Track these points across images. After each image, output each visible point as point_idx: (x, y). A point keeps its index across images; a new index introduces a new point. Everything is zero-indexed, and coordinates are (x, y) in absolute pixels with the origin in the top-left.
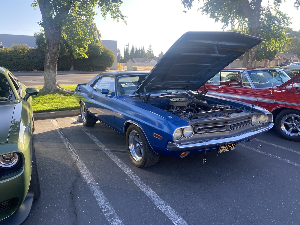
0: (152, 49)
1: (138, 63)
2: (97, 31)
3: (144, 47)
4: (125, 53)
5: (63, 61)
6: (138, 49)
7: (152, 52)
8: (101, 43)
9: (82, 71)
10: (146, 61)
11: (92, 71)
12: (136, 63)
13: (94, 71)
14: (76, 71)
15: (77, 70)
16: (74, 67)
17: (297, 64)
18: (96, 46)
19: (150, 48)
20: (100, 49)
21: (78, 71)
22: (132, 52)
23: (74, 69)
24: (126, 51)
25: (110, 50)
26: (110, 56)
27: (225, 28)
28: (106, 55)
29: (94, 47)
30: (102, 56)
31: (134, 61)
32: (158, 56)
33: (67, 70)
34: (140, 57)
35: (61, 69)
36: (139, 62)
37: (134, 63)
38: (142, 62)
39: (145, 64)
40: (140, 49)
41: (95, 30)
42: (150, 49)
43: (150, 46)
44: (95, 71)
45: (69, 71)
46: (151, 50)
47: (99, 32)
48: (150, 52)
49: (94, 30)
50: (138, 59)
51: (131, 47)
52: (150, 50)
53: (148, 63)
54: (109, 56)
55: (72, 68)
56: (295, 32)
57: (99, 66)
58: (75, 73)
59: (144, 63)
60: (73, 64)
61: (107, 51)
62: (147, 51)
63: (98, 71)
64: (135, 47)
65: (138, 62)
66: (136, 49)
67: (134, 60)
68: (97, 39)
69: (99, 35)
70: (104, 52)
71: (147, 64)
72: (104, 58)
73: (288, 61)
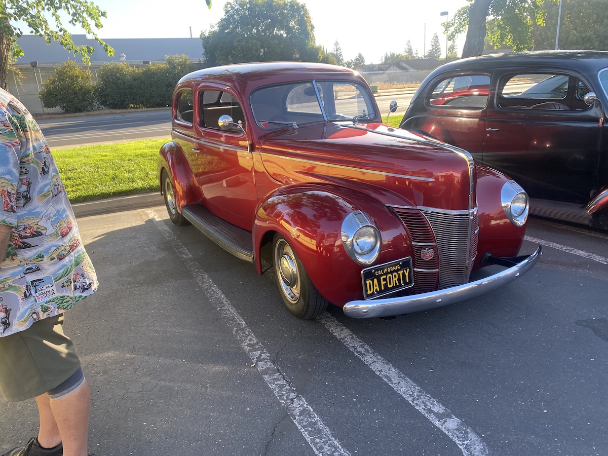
0: (340, 49)
7: (341, 55)
42: (337, 50)
43: (337, 44)
46: (338, 52)
52: (335, 53)
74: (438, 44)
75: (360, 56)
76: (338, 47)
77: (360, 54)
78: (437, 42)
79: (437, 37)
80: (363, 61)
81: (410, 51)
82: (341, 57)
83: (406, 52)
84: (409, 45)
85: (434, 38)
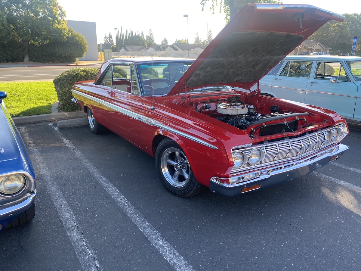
0: (152, 34)
2: (59, 7)
3: (142, 32)
4: (117, 39)
5: (11, 49)
6: (134, 34)
7: (153, 38)
8: (66, 24)
9: (42, 62)
10: (143, 50)
11: (57, 63)
12: (130, 52)
13: (59, 62)
14: (32, 62)
15: (34, 61)
16: (29, 57)
17: (317, 54)
18: (57, 28)
20: (64, 32)
21: (35, 63)
22: (126, 39)
23: (30, 60)
24: (119, 36)
25: (80, 34)
26: (80, 43)
27: (205, 2)
28: (73, 41)
29: (54, 29)
30: (67, 42)
31: (128, 50)
32: (160, 44)
33: (20, 62)
34: (137, 45)
35: (9, 60)
36: (134, 51)
37: (127, 52)
38: (137, 51)
39: (141, 53)
40: (136, 34)
41: (56, 6)
42: (151, 35)
43: (150, 31)
44: (61, 62)
45: (21, 63)
46: (151, 36)
47: (62, 9)
48: (150, 39)
49: (54, 6)
50: (133, 47)
51: (124, 32)
53: (145, 52)
54: (78, 42)
55: (27, 58)
57: (64, 56)
58: (29, 65)
59: (139, 52)
60: (27, 53)
61: (75, 36)
62: (147, 36)
63: (65, 62)
64: (129, 32)
65: (132, 51)
66: (132, 34)
67: (127, 48)
68: (60, 18)
69: (63, 14)
70: (71, 37)
71: (143, 54)
72: (71, 45)
73: (309, 50)
74: (211, 36)
75: (165, 39)
76: (151, 33)
77: (165, 38)
78: (211, 34)
79: (211, 32)
80: (167, 43)
81: (197, 39)
82: (153, 39)
83: (196, 39)
84: (197, 35)
85: (209, 32)
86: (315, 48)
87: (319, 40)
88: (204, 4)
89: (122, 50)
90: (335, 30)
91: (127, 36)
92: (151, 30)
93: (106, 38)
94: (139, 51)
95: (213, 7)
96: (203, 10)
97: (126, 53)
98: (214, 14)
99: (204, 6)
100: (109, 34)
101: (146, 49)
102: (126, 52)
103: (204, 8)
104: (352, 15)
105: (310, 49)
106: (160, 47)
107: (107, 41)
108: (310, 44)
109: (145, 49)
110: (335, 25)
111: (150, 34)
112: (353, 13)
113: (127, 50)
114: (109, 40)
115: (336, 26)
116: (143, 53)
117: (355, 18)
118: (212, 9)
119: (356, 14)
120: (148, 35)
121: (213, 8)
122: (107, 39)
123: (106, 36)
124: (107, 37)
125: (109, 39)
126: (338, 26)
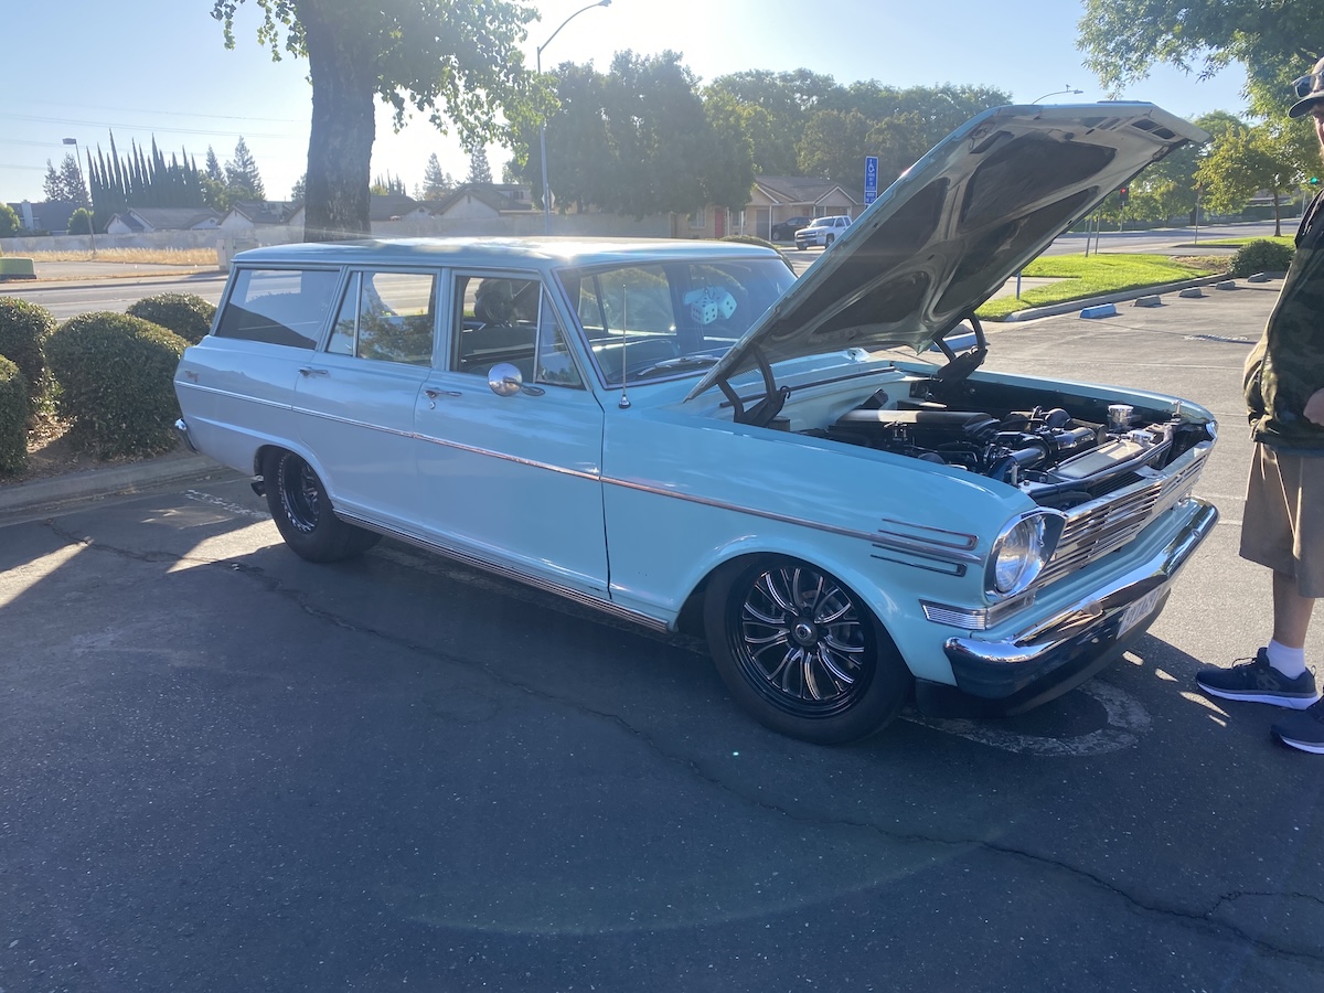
0: (252, 163)
1: (156, 235)
6: (168, 162)
7: (256, 176)
10: (207, 223)
12: (149, 235)
19: (242, 156)
22: (136, 180)
24: (103, 171)
27: (234, 7)
31: (138, 225)
36: (167, 229)
37: (136, 235)
38: (182, 228)
39: (195, 238)
40: (180, 162)
42: (245, 164)
43: (242, 148)
46: (248, 170)
48: (244, 180)
50: (165, 212)
52: (242, 169)
53: (209, 233)
56: (840, 91)
59: (188, 234)
62: (228, 170)
64: (148, 154)
65: (159, 229)
66: (159, 160)
67: (136, 217)
71: (201, 239)
73: (804, 210)
76: (247, 157)
82: (257, 182)
86: (825, 205)
87: (840, 175)
88: (229, 16)
89: (116, 226)
90: (884, 141)
91: (138, 169)
92: (247, 146)
93: (52, 177)
94: (188, 228)
95: (272, 27)
96: (229, 43)
97: (131, 238)
98: (279, 59)
99: (229, 25)
100: (68, 165)
101: (216, 221)
102: (131, 235)
103: (233, 31)
104: (936, 94)
105: (812, 207)
106: (273, 212)
107: (62, 190)
108: (812, 190)
109: (212, 221)
110: (883, 125)
111: (240, 163)
112: (941, 86)
113: (135, 226)
114: (66, 189)
115: (885, 129)
116: (204, 235)
117: (946, 100)
118: (267, 40)
119: (949, 89)
120: (234, 166)
121: (272, 33)
122: (62, 185)
123: (53, 172)
124: (58, 174)
125: (69, 184)
126: (890, 126)
